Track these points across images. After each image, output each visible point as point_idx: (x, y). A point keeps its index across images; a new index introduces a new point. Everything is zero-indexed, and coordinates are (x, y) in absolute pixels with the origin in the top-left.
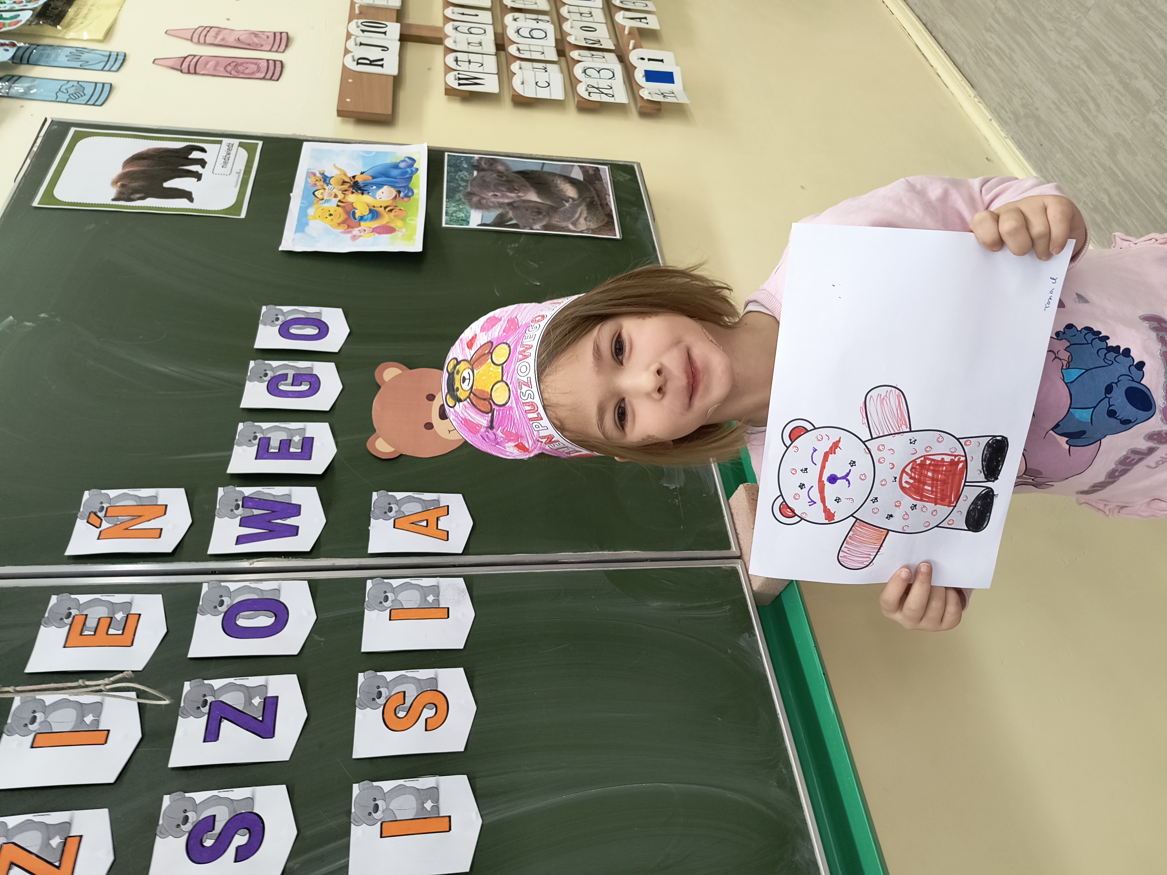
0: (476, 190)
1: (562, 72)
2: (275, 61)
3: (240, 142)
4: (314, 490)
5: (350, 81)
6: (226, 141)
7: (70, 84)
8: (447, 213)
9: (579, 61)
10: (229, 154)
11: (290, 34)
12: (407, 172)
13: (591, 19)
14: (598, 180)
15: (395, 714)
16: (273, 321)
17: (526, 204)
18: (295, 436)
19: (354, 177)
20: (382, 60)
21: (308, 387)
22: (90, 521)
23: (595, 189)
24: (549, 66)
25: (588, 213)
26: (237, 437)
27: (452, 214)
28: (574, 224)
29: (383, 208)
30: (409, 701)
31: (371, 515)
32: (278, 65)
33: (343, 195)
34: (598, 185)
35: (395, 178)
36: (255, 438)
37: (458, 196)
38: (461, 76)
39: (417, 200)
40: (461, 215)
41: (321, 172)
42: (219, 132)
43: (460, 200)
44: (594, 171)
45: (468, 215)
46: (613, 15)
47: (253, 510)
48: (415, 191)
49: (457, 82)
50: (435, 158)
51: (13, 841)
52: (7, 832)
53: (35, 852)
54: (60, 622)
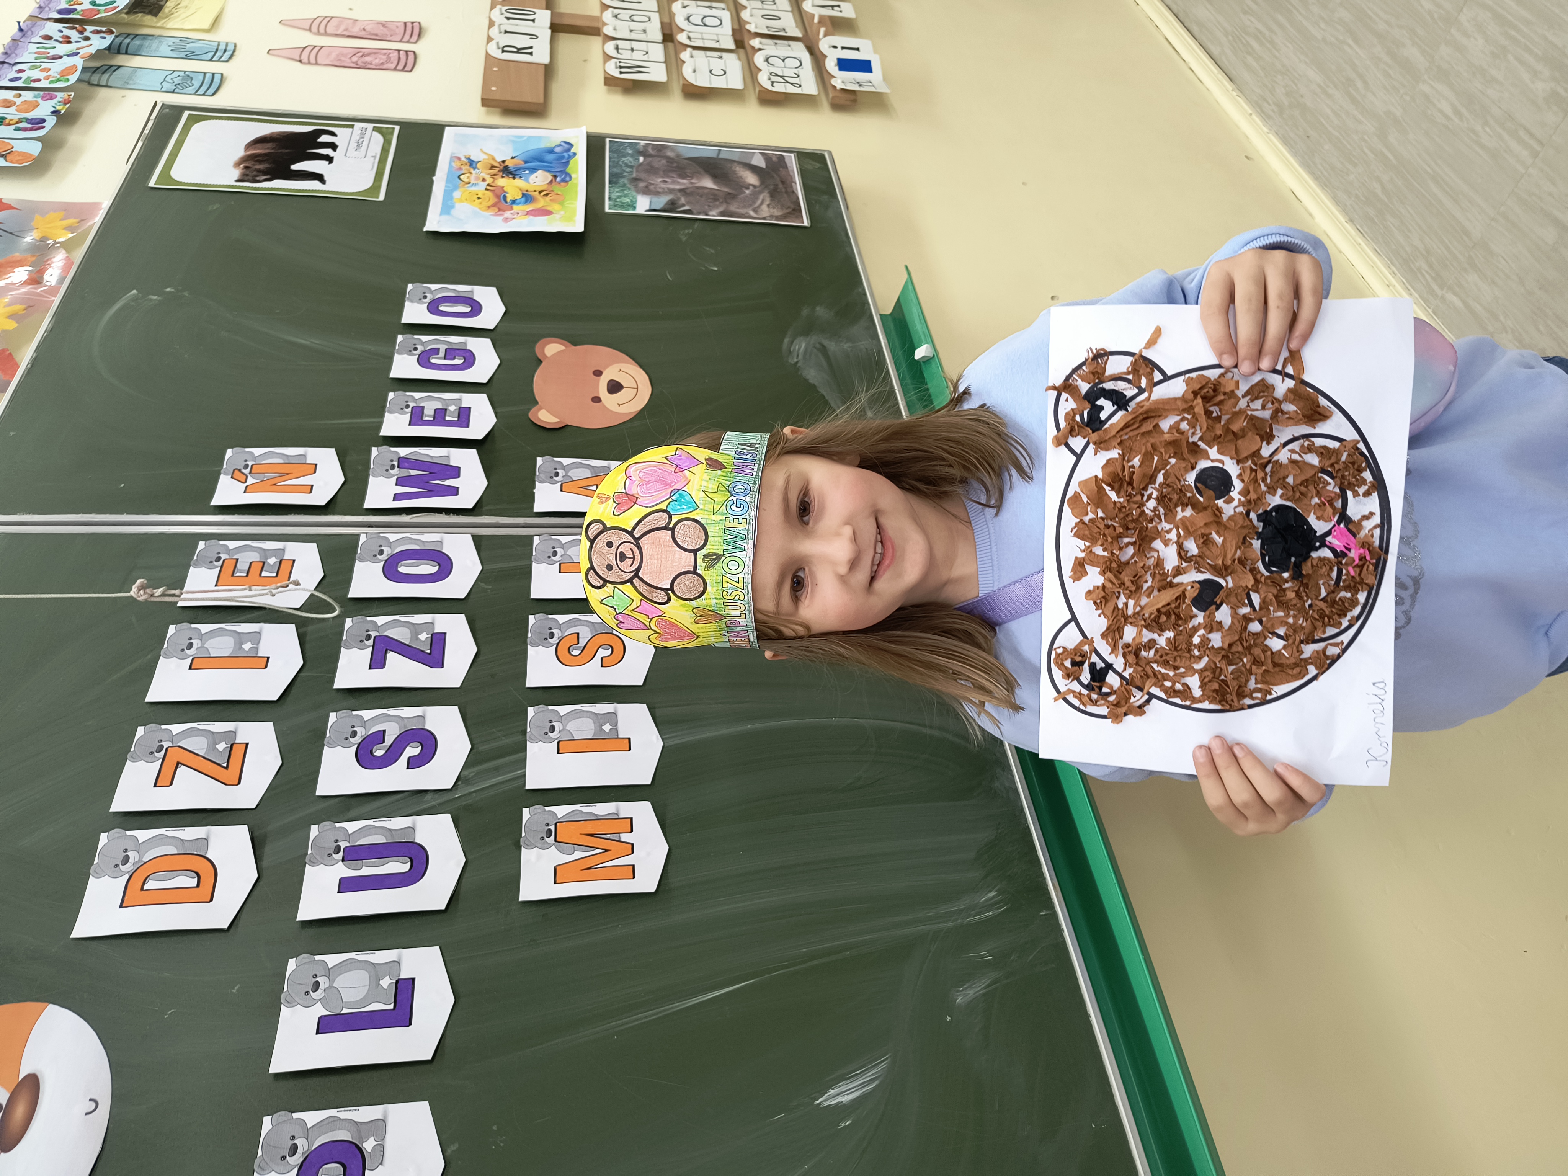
0: (643, 175)
1: (740, 60)
2: (406, 52)
3: (374, 127)
4: (474, 451)
5: (495, 69)
6: (358, 125)
7: (176, 74)
8: (610, 198)
9: (760, 49)
10: (363, 138)
11: (423, 25)
12: (563, 157)
13: (774, 7)
14: (783, 167)
15: (569, 652)
16: (420, 299)
17: (700, 191)
18: (451, 405)
19: (504, 162)
20: (531, 48)
21: (462, 361)
22: (234, 476)
24: (724, 55)
25: (771, 200)
26: (388, 405)
27: (616, 199)
28: (755, 211)
29: (537, 193)
30: (582, 642)
31: (536, 479)
32: (411, 56)
33: (492, 180)
34: (782, 172)
35: (551, 163)
36: (407, 406)
37: (622, 182)
38: (622, 65)
39: (576, 185)
40: (627, 200)
41: (467, 157)
42: (351, 117)
43: (624, 186)
44: (778, 158)
45: (634, 200)
46: (800, 3)
47: (410, 471)
48: (573, 176)
49: (619, 70)
50: (595, 144)
51: (178, 745)
52: (172, 737)
53: (202, 754)
54: (210, 565)
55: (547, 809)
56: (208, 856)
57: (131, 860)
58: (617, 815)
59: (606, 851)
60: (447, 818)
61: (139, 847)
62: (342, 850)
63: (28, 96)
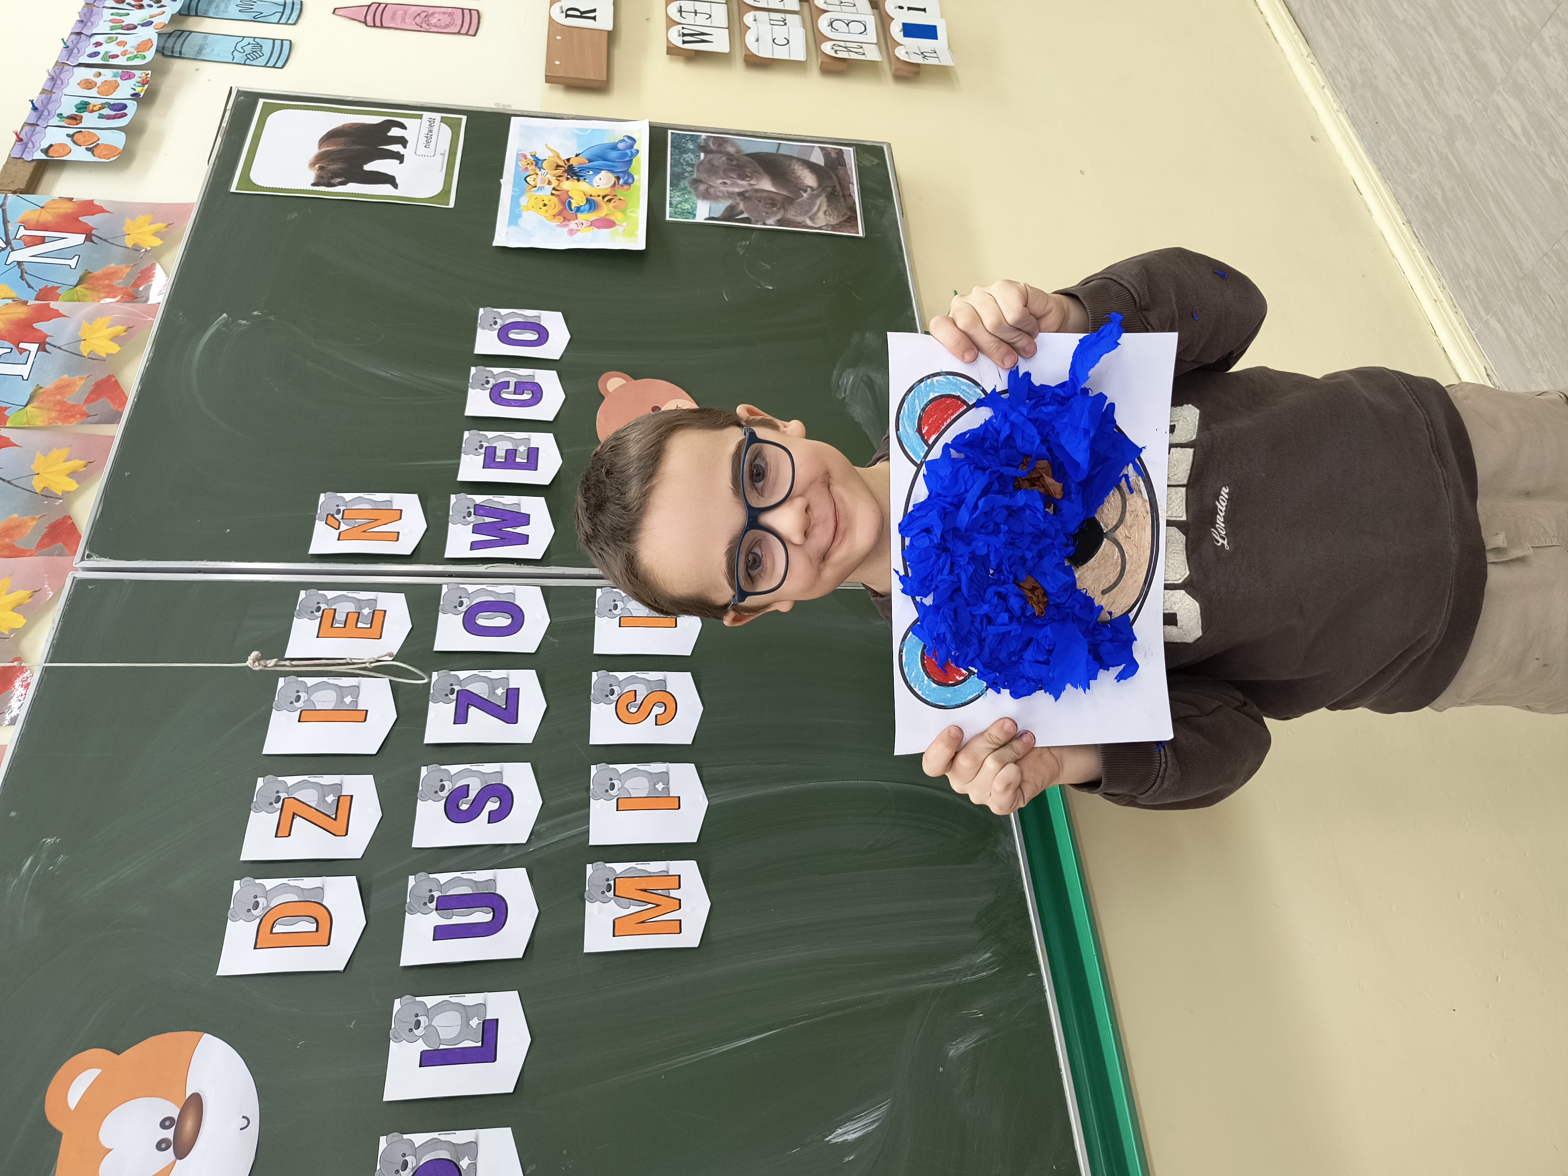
0: (703, 176)
1: (804, 27)
2: (470, 10)
3: (442, 117)
4: (542, 500)
5: (559, 38)
6: (427, 115)
7: (246, 41)
8: (671, 204)
9: (825, 12)
10: (431, 131)
12: (626, 154)
14: (842, 165)
15: (627, 710)
16: (491, 325)
17: (759, 194)
18: (520, 446)
19: (568, 160)
20: (594, 11)
21: (531, 395)
22: (328, 523)
23: (837, 176)
24: (789, 17)
25: (828, 206)
26: (464, 446)
27: (677, 205)
28: (812, 219)
29: (601, 198)
33: (557, 181)
34: (841, 172)
35: (614, 162)
36: (481, 447)
37: (684, 183)
38: (685, 31)
39: (639, 188)
40: (687, 206)
41: (532, 154)
42: (419, 105)
43: (685, 188)
44: (837, 153)
45: (694, 206)
47: (485, 518)
48: (636, 177)
49: (681, 38)
50: (657, 134)
51: (293, 796)
52: (288, 789)
53: (314, 806)
54: (311, 615)
55: (608, 865)
56: (324, 903)
57: (261, 906)
58: (667, 872)
59: (658, 905)
60: (522, 871)
61: (266, 894)
62: (435, 899)
63: (108, 74)
